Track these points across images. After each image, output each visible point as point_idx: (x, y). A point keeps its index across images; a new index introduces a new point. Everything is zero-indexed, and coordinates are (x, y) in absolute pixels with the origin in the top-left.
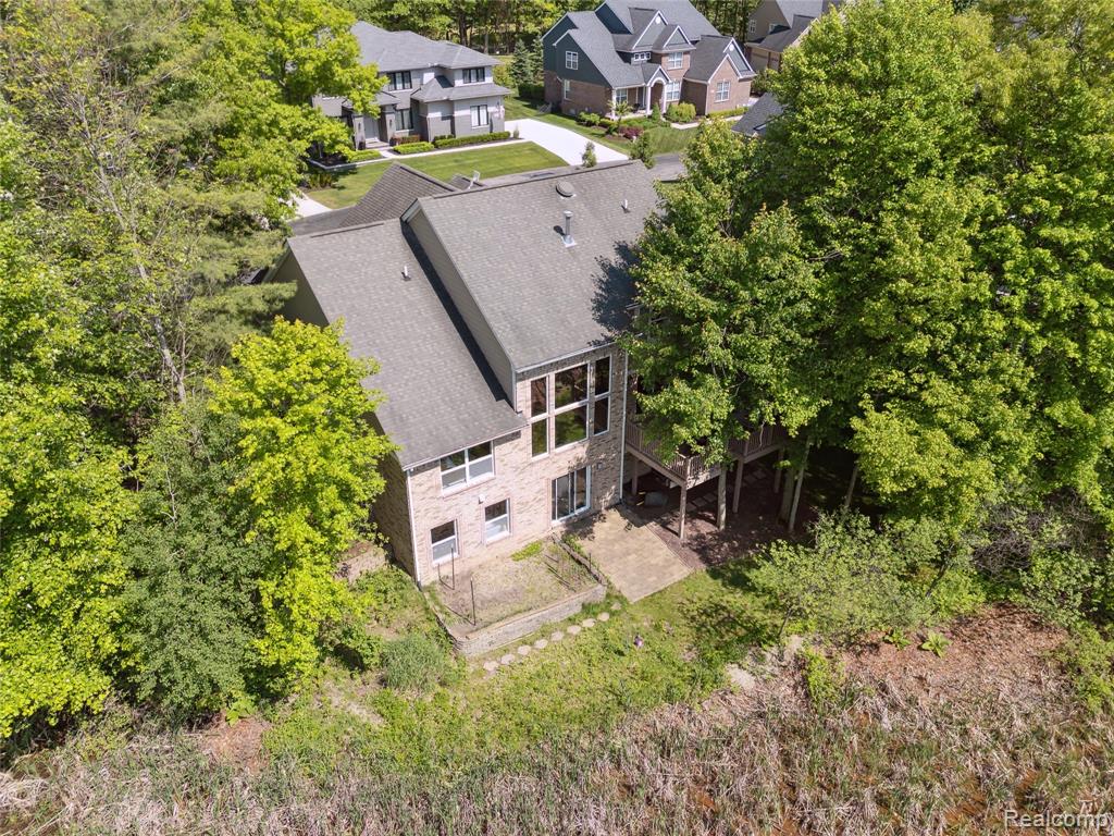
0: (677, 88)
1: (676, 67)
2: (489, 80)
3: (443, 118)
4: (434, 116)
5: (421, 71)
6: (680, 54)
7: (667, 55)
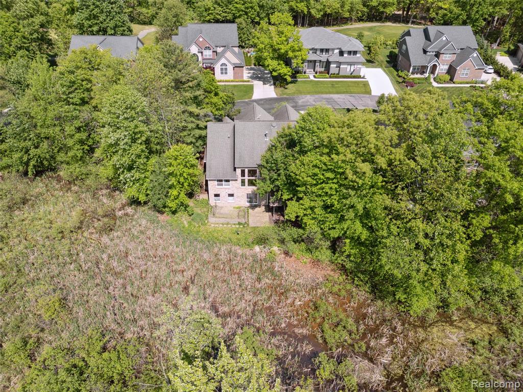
0: (447, 67)
1: (447, 58)
2: (358, 55)
3: (336, 67)
4: (332, 66)
5: (333, 50)
6: (451, 54)
7: (443, 53)
